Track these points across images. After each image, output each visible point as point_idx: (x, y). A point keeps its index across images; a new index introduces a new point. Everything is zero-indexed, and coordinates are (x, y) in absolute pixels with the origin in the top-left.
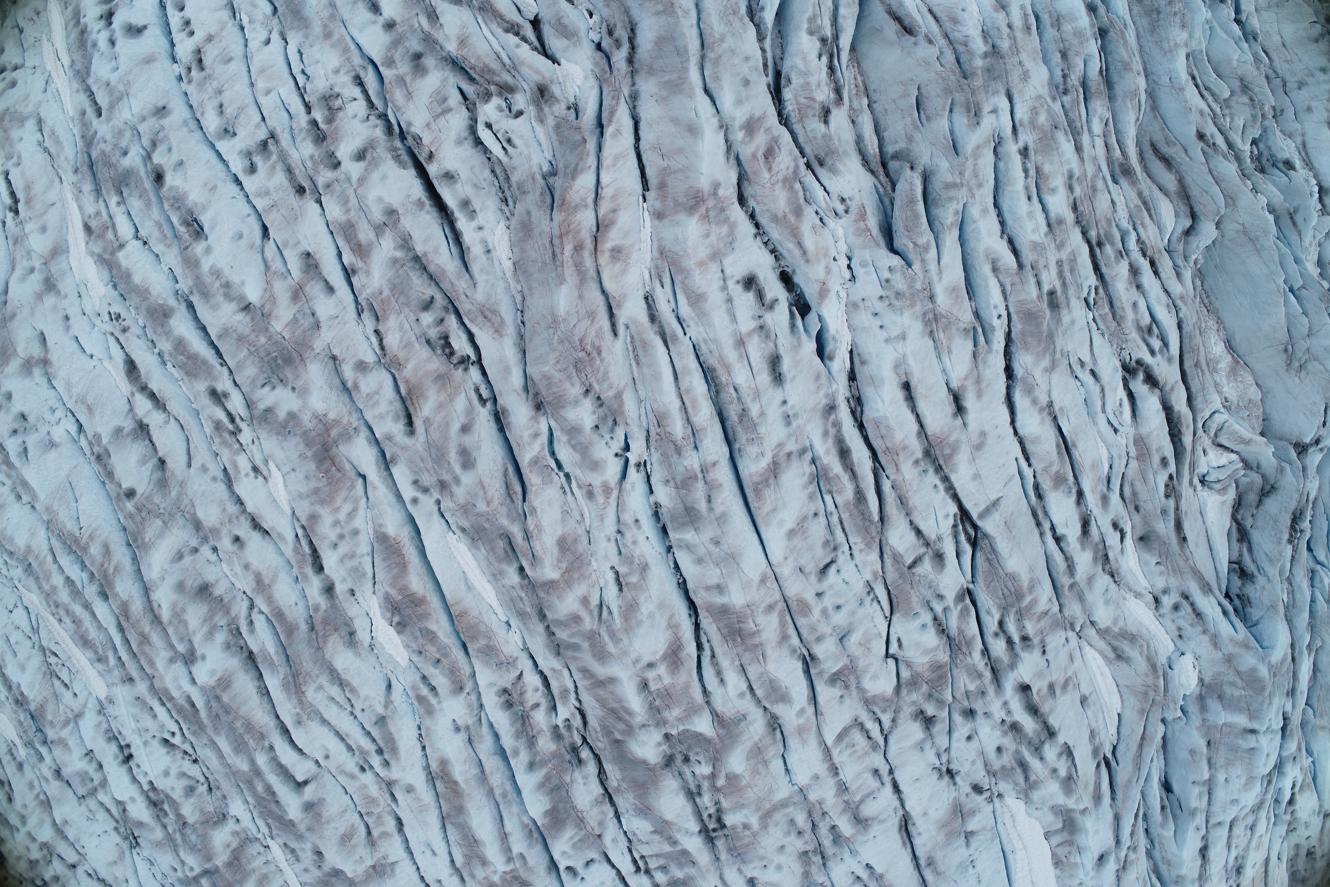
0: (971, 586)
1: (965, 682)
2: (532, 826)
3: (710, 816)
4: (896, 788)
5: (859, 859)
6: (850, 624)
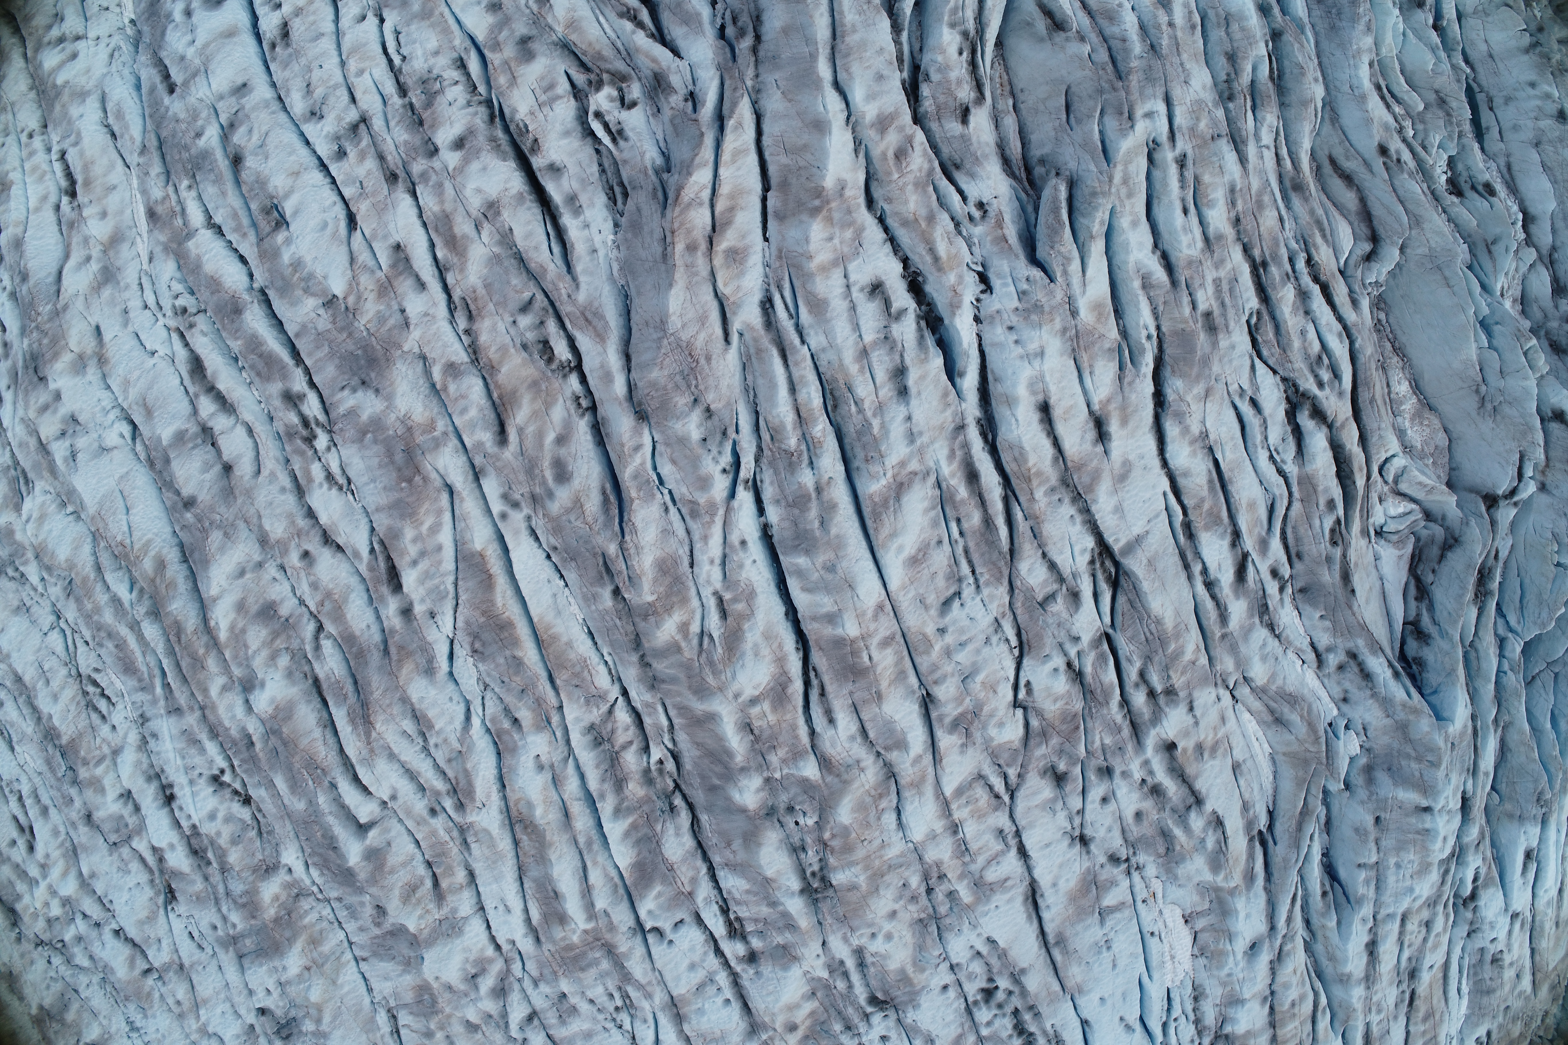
0: (1110, 631)
1: (1101, 737)
2: (617, 879)
3: (813, 874)
4: (1023, 852)
5: (979, 930)
6: (974, 664)
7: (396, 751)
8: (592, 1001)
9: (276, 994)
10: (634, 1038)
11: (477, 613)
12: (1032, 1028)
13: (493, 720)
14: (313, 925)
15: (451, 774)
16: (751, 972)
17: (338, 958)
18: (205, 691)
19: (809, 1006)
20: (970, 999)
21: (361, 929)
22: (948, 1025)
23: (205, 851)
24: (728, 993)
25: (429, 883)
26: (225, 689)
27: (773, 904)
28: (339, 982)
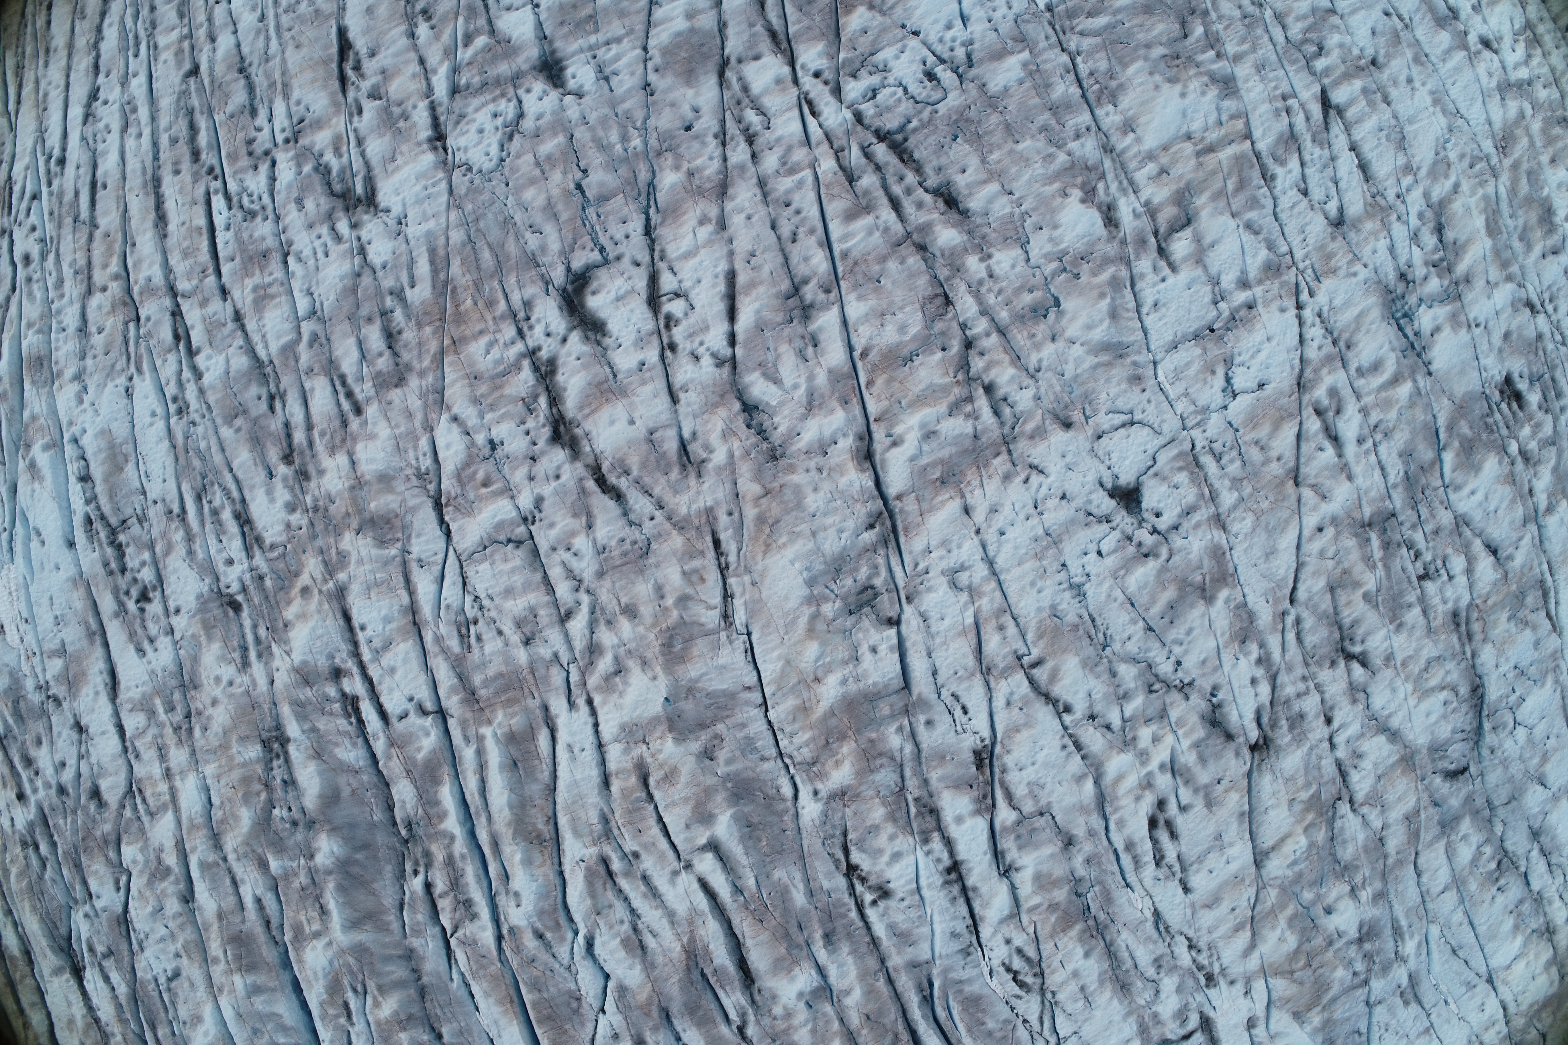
7: (665, 922)
8: (500, 633)
9: (864, 649)
10: (464, 584)
11: (572, 1032)
12: (109, 551)
13: (563, 939)
14: (802, 729)
15: (610, 895)
16: (337, 661)
17: (779, 689)
18: (870, 992)
19: (289, 613)
20: (158, 594)
21: (743, 725)
22: (175, 571)
23: (919, 814)
24: (361, 637)
25: (652, 781)
26: (848, 993)
27: (314, 730)
28: (781, 664)
